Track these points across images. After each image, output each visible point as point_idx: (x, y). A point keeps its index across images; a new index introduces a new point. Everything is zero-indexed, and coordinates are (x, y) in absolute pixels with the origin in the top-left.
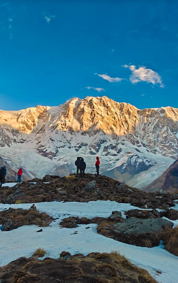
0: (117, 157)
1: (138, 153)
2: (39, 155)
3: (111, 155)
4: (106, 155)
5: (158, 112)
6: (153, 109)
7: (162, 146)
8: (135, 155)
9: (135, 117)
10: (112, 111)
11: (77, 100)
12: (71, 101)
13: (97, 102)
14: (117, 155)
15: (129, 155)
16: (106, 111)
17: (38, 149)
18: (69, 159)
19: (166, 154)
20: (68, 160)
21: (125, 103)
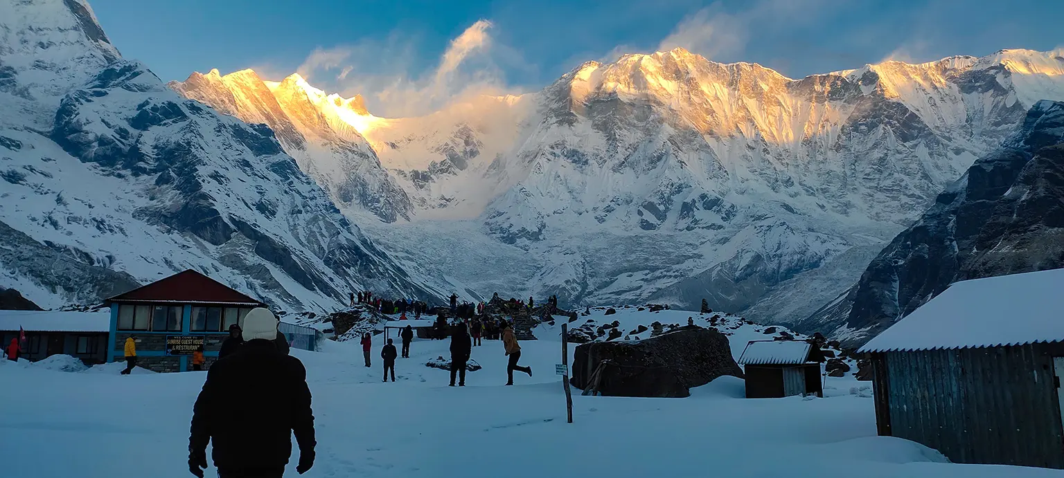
0: (721, 234)
1: (788, 216)
2: (492, 238)
3: (703, 228)
4: (688, 229)
5: (854, 81)
6: (837, 73)
7: (869, 191)
8: (778, 223)
9: (780, 104)
10: (702, 92)
11: (596, 67)
12: (574, 74)
13: (655, 69)
14: (720, 227)
15: (759, 223)
16: (685, 95)
17: (487, 224)
18: (579, 248)
19: (883, 214)
20: (575, 249)
21: (744, 65)
